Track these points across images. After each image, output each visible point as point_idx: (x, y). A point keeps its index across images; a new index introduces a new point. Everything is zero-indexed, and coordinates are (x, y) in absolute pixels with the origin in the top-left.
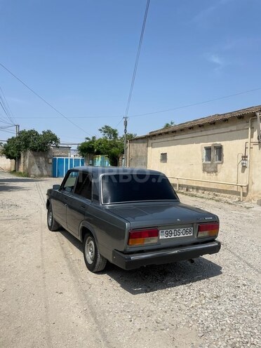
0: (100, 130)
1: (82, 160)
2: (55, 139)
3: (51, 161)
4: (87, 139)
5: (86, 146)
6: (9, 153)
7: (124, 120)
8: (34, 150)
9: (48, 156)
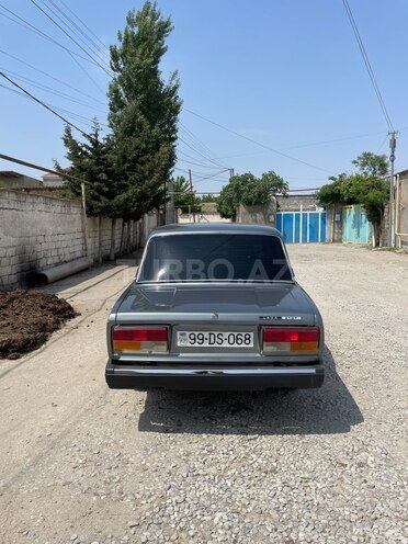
0: (355, 162)
1: (324, 216)
2: (280, 184)
3: (272, 219)
4: (332, 178)
5: (328, 191)
6: (223, 210)
7: (390, 137)
8: (248, 203)
9: (269, 212)
